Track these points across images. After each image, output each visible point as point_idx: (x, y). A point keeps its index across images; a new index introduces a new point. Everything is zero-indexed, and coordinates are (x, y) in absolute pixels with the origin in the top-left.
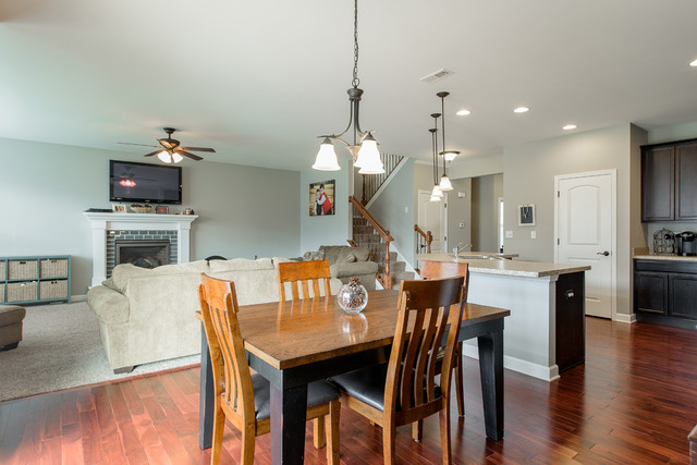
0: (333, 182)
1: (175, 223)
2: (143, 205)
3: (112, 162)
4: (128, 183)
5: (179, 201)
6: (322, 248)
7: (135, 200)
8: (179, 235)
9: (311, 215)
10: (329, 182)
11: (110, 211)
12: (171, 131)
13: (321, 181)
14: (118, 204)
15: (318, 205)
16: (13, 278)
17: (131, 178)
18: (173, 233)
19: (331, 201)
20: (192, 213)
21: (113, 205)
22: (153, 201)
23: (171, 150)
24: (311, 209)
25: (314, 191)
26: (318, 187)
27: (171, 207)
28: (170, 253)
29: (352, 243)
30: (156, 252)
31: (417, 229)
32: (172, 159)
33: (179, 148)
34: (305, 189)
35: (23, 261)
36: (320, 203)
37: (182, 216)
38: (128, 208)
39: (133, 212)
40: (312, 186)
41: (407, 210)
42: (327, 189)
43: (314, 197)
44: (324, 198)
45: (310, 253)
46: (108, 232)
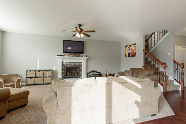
0: (135, 44)
1: (81, 60)
2: (72, 54)
3: (64, 41)
4: (69, 48)
5: (82, 53)
6: (131, 69)
7: (70, 52)
8: (83, 63)
9: (126, 56)
10: (134, 44)
11: (63, 56)
12: (80, 25)
13: (130, 44)
14: (65, 54)
15: (129, 53)
16: (37, 76)
17: (70, 46)
18: (81, 63)
19: (134, 51)
20: (87, 56)
21: (64, 54)
22: (75, 53)
23: (80, 33)
24: (125, 55)
25: (126, 48)
26: (129, 47)
27: (80, 54)
28: (80, 69)
29: (144, 67)
30: (76, 69)
31: (175, 62)
32: (81, 36)
33: (83, 32)
34: (123, 48)
35: (39, 71)
36: (129, 52)
37: (83, 57)
38: (68, 55)
39: (70, 56)
40: (126, 46)
41: (169, 54)
42: (133, 47)
43: (127, 50)
44: (131, 51)
45: (127, 71)
46: (63, 62)
